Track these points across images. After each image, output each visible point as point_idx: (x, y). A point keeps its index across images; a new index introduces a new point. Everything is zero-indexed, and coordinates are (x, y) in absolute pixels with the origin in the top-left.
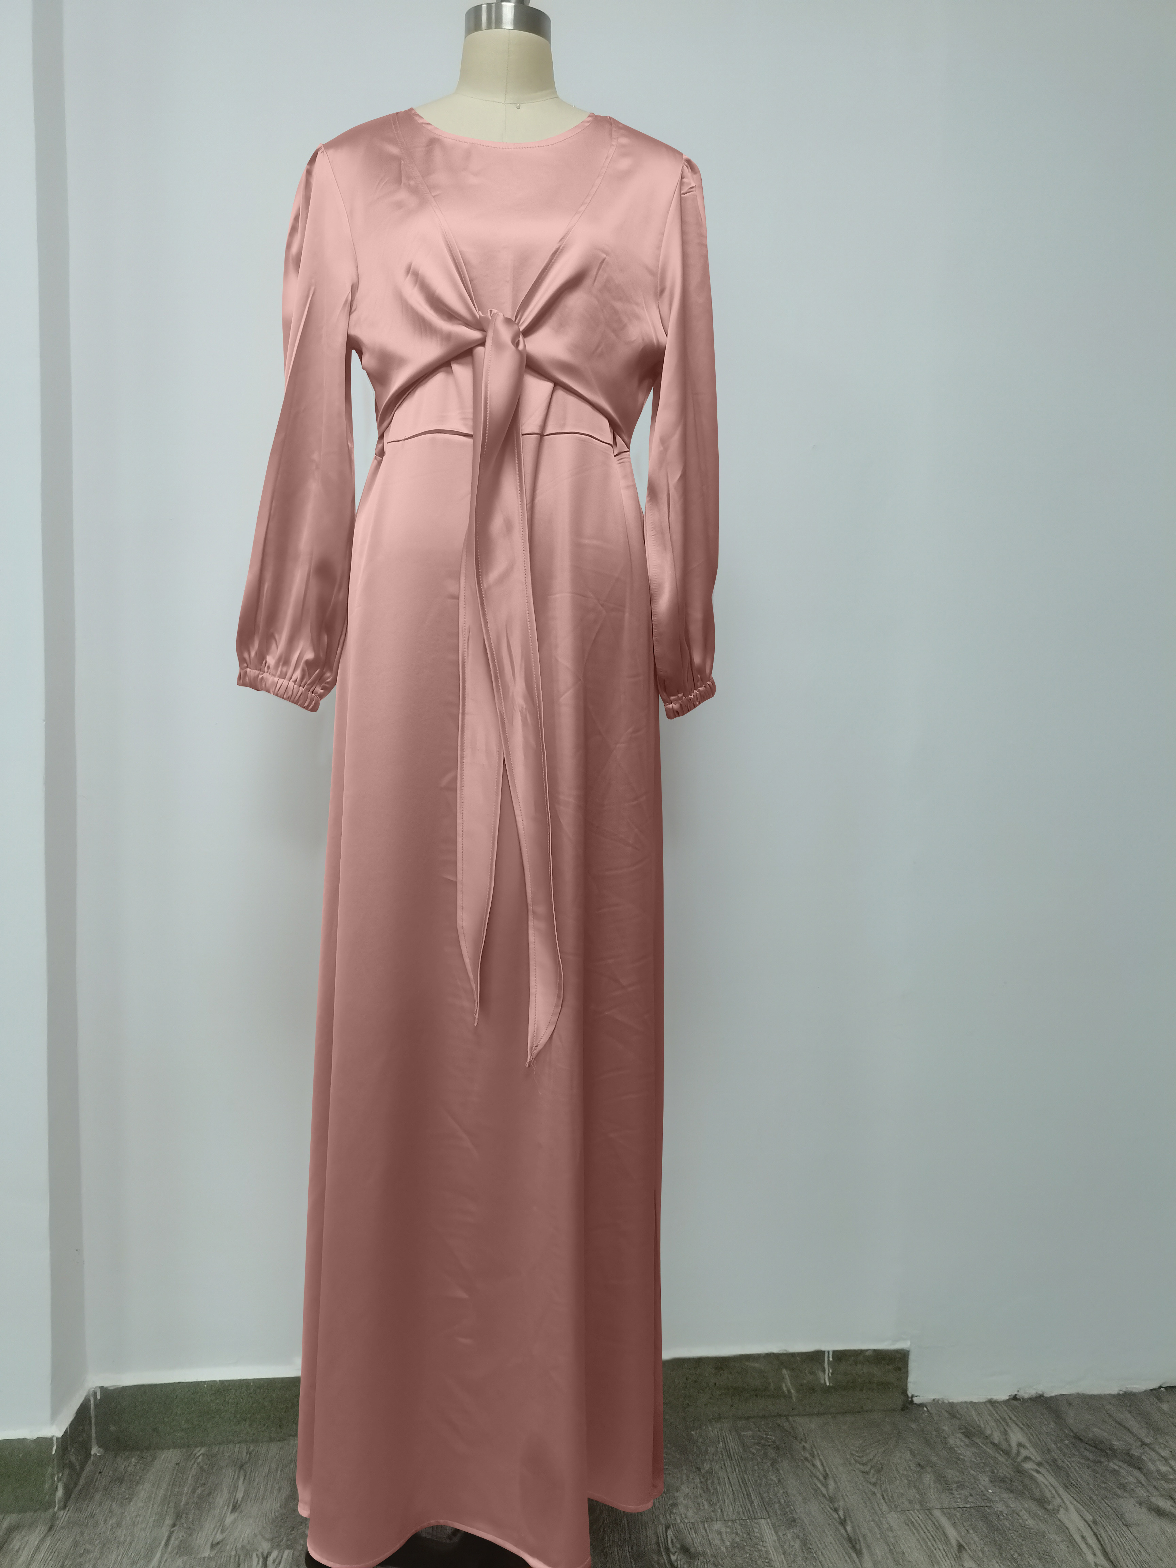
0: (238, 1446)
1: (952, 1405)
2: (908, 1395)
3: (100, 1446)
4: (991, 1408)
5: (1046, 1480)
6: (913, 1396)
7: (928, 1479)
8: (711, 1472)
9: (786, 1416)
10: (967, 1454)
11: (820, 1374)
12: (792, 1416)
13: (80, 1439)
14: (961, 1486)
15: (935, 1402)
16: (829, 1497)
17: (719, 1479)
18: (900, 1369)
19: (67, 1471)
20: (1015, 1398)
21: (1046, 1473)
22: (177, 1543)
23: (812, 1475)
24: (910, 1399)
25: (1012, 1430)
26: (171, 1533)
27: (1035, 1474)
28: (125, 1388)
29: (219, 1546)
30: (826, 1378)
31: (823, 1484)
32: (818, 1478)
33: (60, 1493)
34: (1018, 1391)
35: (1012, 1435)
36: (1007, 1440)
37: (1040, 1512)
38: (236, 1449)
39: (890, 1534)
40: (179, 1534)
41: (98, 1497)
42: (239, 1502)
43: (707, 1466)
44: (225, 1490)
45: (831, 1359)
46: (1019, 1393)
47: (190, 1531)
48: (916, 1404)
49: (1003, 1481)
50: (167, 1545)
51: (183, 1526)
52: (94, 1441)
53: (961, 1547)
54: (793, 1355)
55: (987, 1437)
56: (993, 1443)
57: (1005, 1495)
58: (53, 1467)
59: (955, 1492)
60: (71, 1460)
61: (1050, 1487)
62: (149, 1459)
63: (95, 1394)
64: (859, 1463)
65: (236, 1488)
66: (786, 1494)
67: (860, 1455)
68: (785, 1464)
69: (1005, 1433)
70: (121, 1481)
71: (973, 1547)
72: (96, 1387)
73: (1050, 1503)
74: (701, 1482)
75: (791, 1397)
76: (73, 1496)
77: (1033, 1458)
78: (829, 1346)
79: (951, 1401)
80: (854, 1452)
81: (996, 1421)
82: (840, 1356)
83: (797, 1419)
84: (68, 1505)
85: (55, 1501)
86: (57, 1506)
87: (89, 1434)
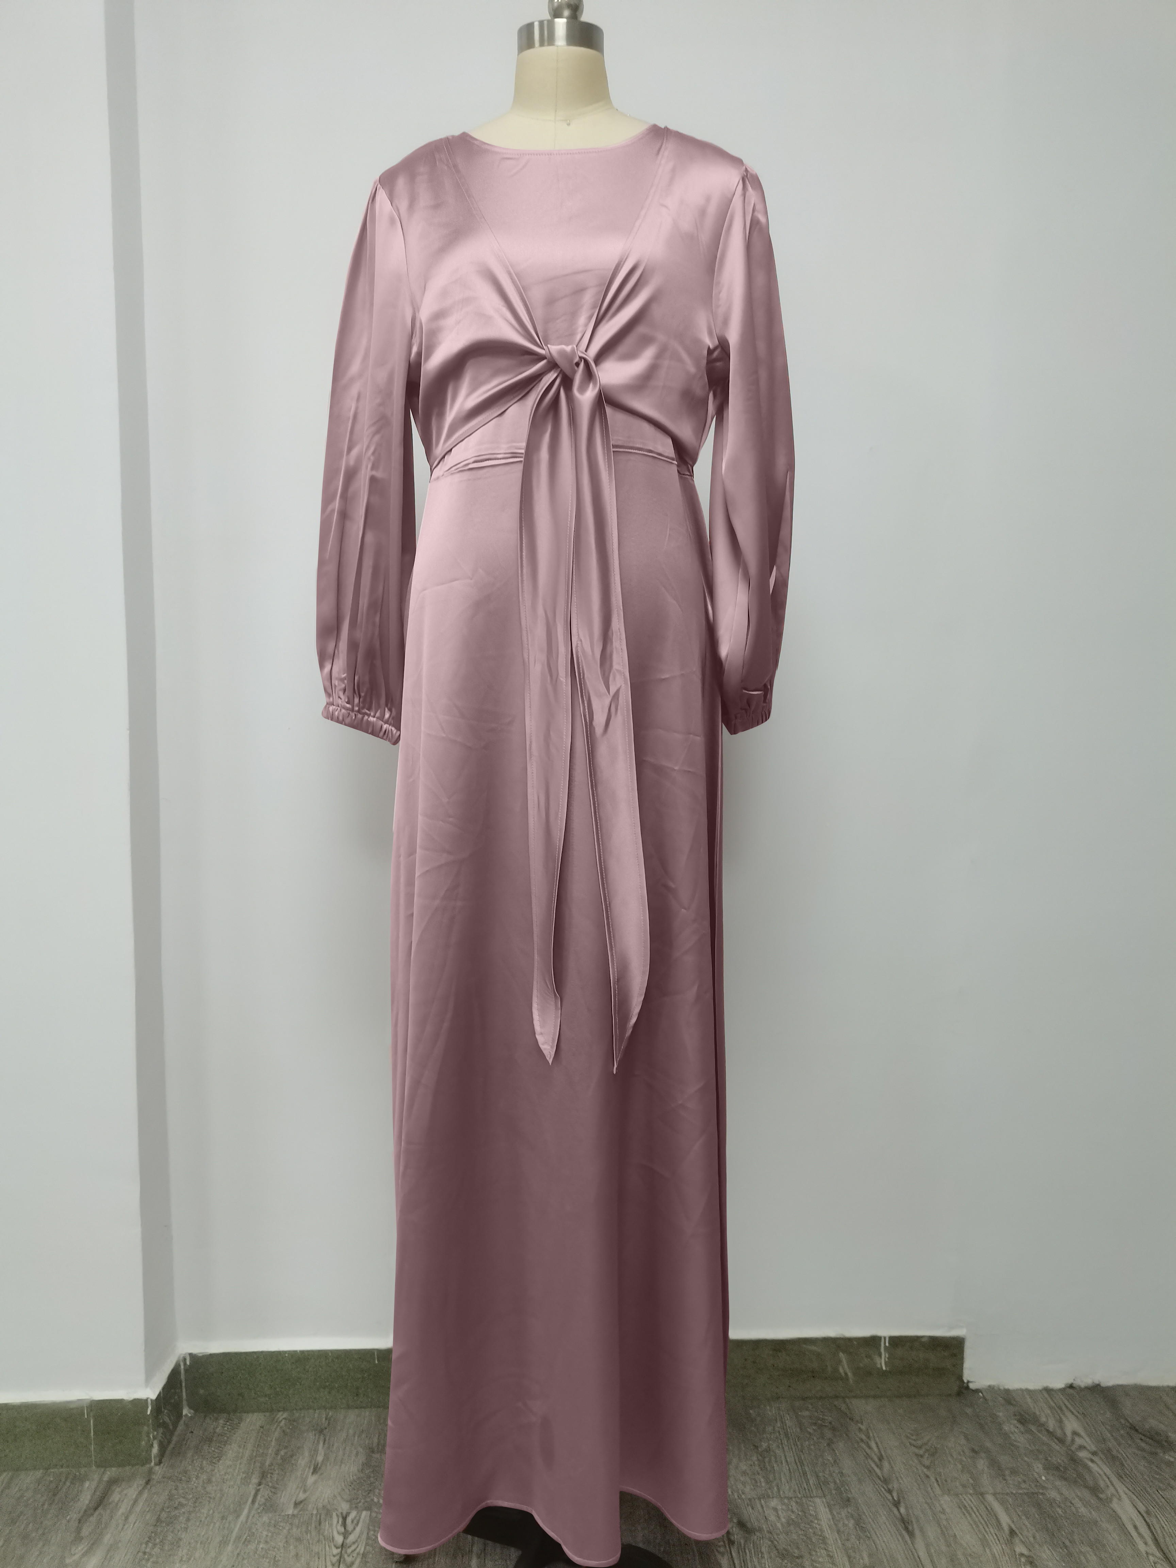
0: (317, 1411)
1: (1007, 1391)
2: (963, 1381)
3: (190, 1407)
4: (1046, 1396)
5: (1100, 1469)
6: (968, 1382)
7: (982, 1464)
8: (768, 1450)
9: (843, 1398)
10: (1021, 1439)
11: (877, 1359)
12: (848, 1397)
13: (173, 1401)
14: (1014, 1472)
15: (991, 1388)
16: (884, 1478)
17: (776, 1458)
18: (955, 1355)
19: (161, 1430)
20: (1071, 1386)
21: (1100, 1463)
22: (263, 1500)
23: (868, 1456)
24: (965, 1385)
25: (1066, 1416)
26: (258, 1491)
27: (1090, 1464)
28: (212, 1356)
29: (302, 1504)
30: (882, 1363)
31: (877, 1466)
32: (872, 1459)
33: (155, 1450)
34: (1074, 1380)
35: (1066, 1422)
36: (1062, 1428)
37: (1093, 1501)
38: (316, 1415)
39: (943, 1517)
40: (265, 1492)
41: (190, 1454)
42: (319, 1465)
43: (764, 1445)
44: (307, 1454)
45: (887, 1344)
46: (1075, 1382)
47: (275, 1489)
48: (972, 1390)
49: (1057, 1468)
50: (253, 1502)
51: (268, 1486)
52: (185, 1403)
53: (1012, 1532)
54: (850, 1340)
55: (1042, 1425)
56: (1048, 1431)
57: (1058, 1483)
58: (148, 1426)
59: (1008, 1478)
60: (165, 1420)
61: (1104, 1477)
62: (236, 1421)
63: (185, 1359)
64: (914, 1446)
65: (316, 1451)
66: (842, 1474)
67: (914, 1437)
68: (841, 1444)
69: (1061, 1421)
70: (210, 1440)
71: (1025, 1533)
72: (185, 1354)
73: (1103, 1492)
74: (758, 1460)
75: (847, 1379)
76: (168, 1452)
77: (1088, 1448)
78: (886, 1331)
79: (1006, 1387)
80: (909, 1435)
81: (1051, 1408)
82: (896, 1342)
83: (855, 1402)
84: (163, 1460)
85: (151, 1457)
86: (153, 1461)
87: (180, 1397)
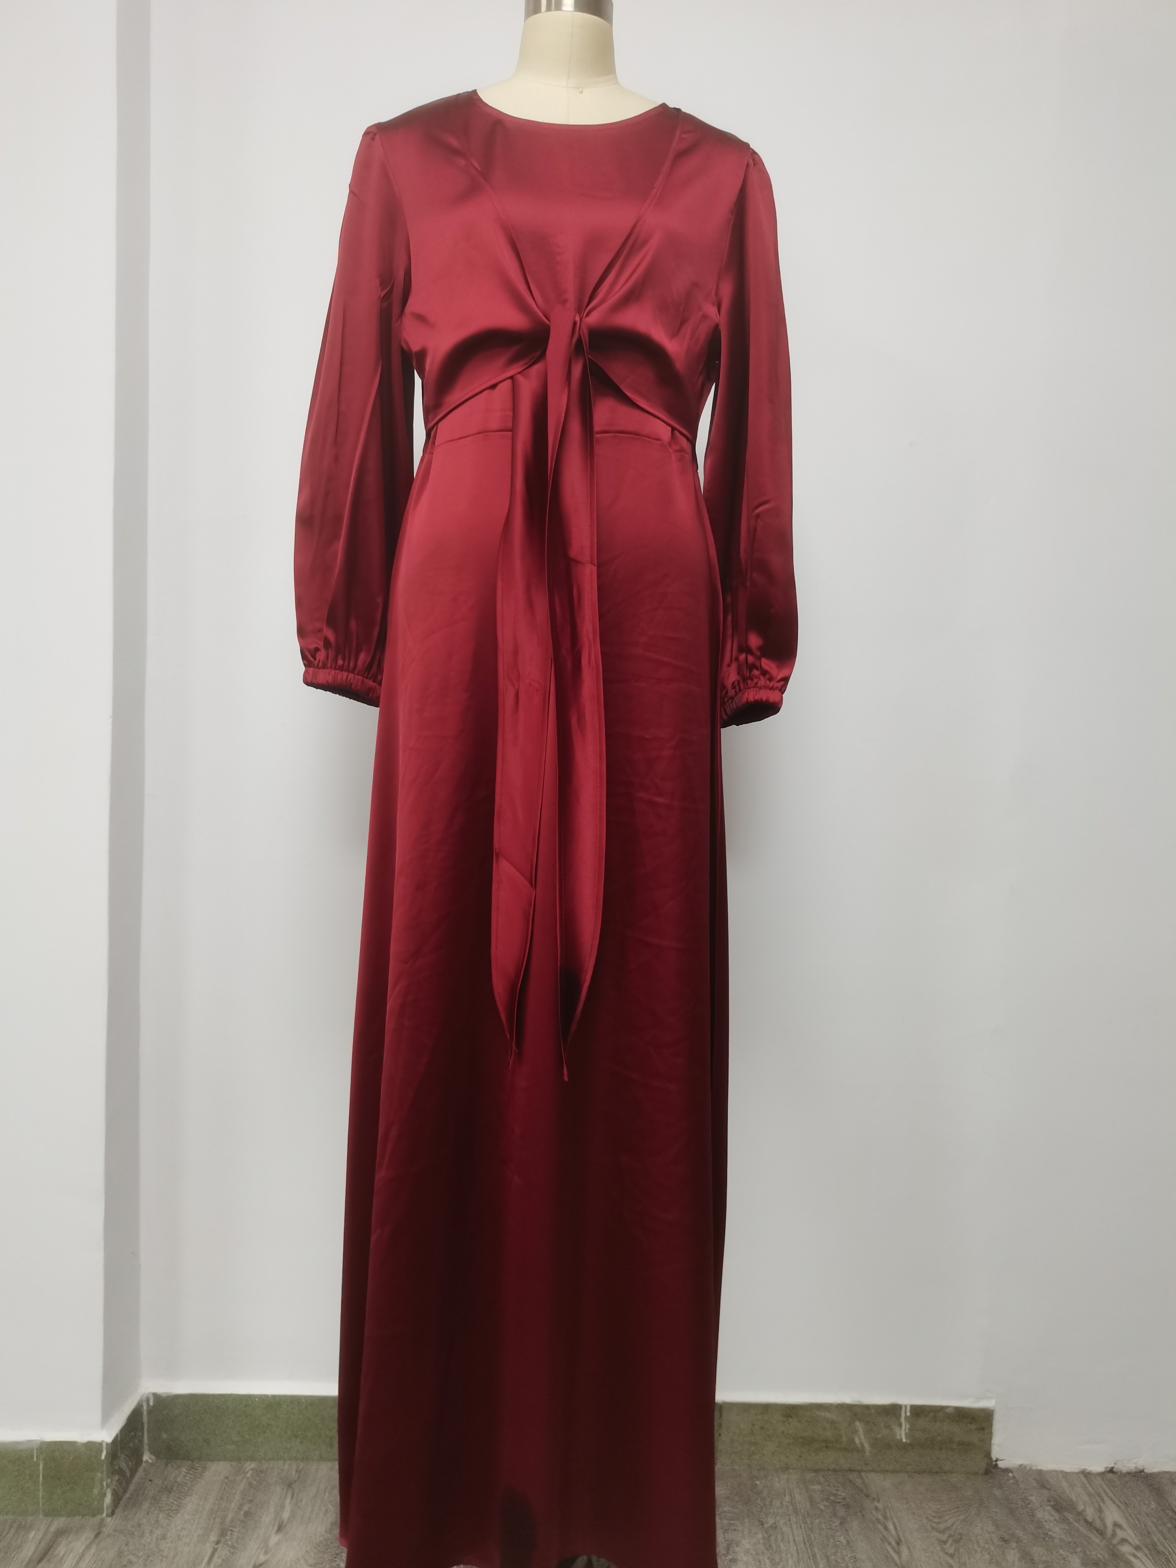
0: (287, 1462)
1: (1040, 1472)
2: (991, 1459)
3: (152, 1451)
4: (1084, 1480)
6: (997, 1460)
7: (1012, 1556)
9: (860, 1472)
10: (1057, 1530)
11: (896, 1429)
12: (866, 1472)
13: (131, 1445)
15: (1022, 1468)
17: (782, 1535)
18: (983, 1429)
19: (116, 1477)
20: (1111, 1471)
21: (1144, 1559)
23: (884, 1539)
24: (994, 1463)
25: (1107, 1507)
26: (215, 1550)
27: (1133, 1559)
28: (177, 1396)
30: (902, 1434)
31: (895, 1551)
32: (890, 1544)
33: (108, 1499)
34: (1116, 1464)
35: (1107, 1512)
36: (1102, 1520)
38: (286, 1467)
40: (223, 1552)
41: (146, 1505)
42: (285, 1523)
43: (771, 1521)
44: (272, 1509)
45: (908, 1414)
46: (1116, 1466)
47: (233, 1549)
48: (1001, 1469)
51: (227, 1544)
52: (146, 1447)
54: (867, 1407)
55: (1080, 1514)
56: (1086, 1521)
58: (102, 1473)
60: (122, 1466)
62: (199, 1470)
63: (148, 1400)
64: (936, 1530)
65: (282, 1506)
66: (855, 1559)
67: (937, 1520)
68: (855, 1524)
69: (1100, 1510)
70: (169, 1490)
72: (149, 1394)
75: (864, 1451)
76: (123, 1502)
77: (1130, 1540)
78: (907, 1400)
79: (1039, 1468)
80: (930, 1517)
81: (1090, 1495)
82: (918, 1411)
83: (872, 1475)
84: (116, 1511)
85: (103, 1508)
86: (105, 1512)
87: (141, 1441)
